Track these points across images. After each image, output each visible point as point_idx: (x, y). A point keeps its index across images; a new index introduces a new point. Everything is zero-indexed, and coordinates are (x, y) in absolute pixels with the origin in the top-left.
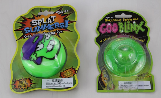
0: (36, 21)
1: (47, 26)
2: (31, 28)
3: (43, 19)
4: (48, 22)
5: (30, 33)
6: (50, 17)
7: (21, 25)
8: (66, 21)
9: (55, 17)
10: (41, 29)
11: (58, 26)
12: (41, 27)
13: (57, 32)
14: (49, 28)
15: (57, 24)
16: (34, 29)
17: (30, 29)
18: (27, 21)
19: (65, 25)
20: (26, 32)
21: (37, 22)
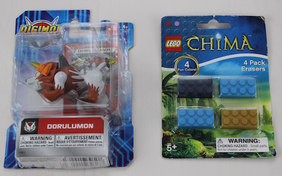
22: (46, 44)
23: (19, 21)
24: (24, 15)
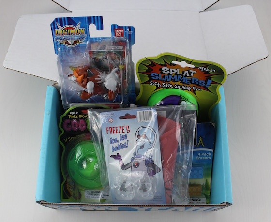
0: (167, 69)
1: (182, 78)
2: (160, 75)
3: (178, 70)
4: (184, 75)
5: (158, 80)
6: (189, 70)
7: (147, 69)
8: (208, 80)
9: (195, 72)
10: (173, 79)
11: (197, 83)
12: (173, 77)
13: (194, 89)
14: (184, 81)
15: (195, 80)
16: (164, 77)
17: (158, 76)
18: (155, 65)
19: (206, 83)
20: (153, 78)
21: (169, 70)
22: (75, 43)
23: (52, 26)
24: (55, 22)
